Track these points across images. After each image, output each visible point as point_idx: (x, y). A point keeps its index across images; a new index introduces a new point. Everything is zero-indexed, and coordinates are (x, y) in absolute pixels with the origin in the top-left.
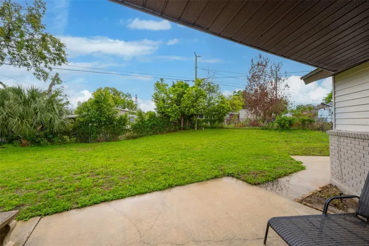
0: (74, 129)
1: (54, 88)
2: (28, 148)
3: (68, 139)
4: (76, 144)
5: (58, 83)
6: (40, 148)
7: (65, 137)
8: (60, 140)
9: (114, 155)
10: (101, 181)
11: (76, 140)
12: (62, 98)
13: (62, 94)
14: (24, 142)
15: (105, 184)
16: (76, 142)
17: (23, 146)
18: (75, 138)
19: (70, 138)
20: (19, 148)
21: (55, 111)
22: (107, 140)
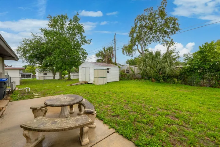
0: (181, 74)
1: (170, 49)
2: (154, 83)
3: (176, 81)
4: (181, 85)
5: (173, 45)
6: (159, 84)
7: (174, 79)
8: (171, 81)
9: (211, 103)
10: (174, 127)
11: (182, 82)
12: (175, 54)
13: (175, 52)
14: (153, 80)
15: (176, 134)
16: (181, 84)
17: (153, 81)
18: (181, 81)
19: (177, 80)
20: (151, 83)
21: (168, 63)
22: (211, 86)
